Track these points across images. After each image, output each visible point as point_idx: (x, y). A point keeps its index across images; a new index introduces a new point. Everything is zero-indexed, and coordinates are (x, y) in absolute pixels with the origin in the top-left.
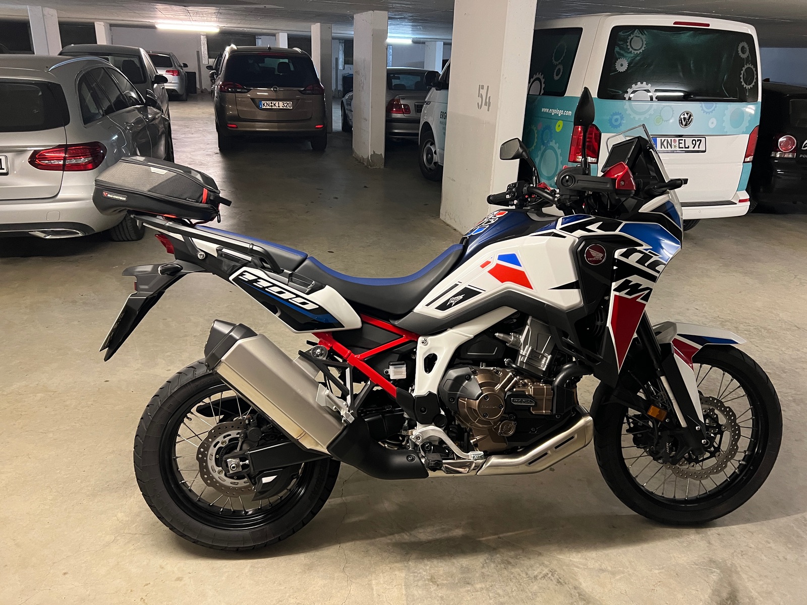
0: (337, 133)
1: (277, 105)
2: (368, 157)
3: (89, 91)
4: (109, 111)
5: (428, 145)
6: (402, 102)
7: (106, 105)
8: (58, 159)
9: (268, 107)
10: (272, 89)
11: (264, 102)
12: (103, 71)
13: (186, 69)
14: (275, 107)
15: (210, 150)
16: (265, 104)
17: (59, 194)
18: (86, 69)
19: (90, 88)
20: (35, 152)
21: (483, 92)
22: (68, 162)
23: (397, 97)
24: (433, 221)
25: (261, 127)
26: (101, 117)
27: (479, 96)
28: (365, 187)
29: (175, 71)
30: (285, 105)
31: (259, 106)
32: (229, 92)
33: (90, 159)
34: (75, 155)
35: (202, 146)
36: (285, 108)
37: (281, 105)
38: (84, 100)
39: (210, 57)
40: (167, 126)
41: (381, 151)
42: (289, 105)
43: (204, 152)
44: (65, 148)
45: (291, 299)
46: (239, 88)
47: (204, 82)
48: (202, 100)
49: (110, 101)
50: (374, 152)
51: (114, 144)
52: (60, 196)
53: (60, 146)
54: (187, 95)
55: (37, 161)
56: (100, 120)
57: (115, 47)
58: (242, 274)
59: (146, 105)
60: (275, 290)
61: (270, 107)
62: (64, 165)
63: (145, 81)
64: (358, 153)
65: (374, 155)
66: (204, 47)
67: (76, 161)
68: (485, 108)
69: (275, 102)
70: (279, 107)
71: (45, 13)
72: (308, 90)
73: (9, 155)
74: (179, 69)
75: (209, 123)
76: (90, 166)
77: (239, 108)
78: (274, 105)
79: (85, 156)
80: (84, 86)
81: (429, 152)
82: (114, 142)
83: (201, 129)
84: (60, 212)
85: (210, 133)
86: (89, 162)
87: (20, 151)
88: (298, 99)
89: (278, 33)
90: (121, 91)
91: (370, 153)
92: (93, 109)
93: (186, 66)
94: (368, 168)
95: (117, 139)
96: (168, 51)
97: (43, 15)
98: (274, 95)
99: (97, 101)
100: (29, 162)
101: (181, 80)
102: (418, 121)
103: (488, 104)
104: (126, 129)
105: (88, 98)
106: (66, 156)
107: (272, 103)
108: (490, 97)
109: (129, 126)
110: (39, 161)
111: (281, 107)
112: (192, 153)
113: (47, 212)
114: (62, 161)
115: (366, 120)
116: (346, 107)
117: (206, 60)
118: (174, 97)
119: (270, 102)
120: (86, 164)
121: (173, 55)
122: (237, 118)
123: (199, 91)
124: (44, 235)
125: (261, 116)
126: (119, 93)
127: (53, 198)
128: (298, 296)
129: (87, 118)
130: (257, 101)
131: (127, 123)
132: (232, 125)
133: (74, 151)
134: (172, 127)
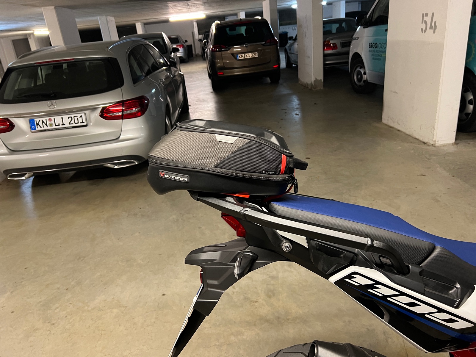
0: (284, 69)
1: (248, 56)
2: (312, 82)
3: (136, 61)
4: (149, 73)
5: (358, 69)
6: (331, 42)
7: (146, 68)
8: (118, 111)
9: (242, 58)
10: (244, 46)
11: (240, 55)
12: (143, 47)
13: (187, 44)
14: (247, 58)
15: (207, 91)
16: (241, 56)
17: (121, 136)
18: (133, 46)
19: (136, 59)
20: (104, 108)
21: (428, 19)
22: (125, 113)
23: (327, 39)
24: (377, 125)
25: (237, 72)
26: (144, 78)
27: (422, 23)
28: (315, 104)
29: (181, 45)
30: (253, 55)
31: (237, 58)
32: (217, 51)
33: (139, 108)
34: (129, 107)
35: (202, 89)
36: (253, 57)
37: (250, 55)
38: (133, 68)
39: (199, 34)
40: (183, 78)
41: (321, 77)
42: (255, 55)
43: (204, 92)
44: (121, 103)
45: (428, 314)
46: (223, 48)
47: (197, 50)
48: (197, 60)
49: (148, 66)
50: (316, 78)
51: (153, 95)
52: (122, 137)
53: (119, 102)
54: (188, 58)
55: (105, 115)
56: (143, 80)
57: (147, 34)
58: (350, 276)
59: (170, 66)
60: (403, 300)
61: (244, 58)
62: (123, 114)
63: (167, 51)
64: (302, 80)
65: (316, 81)
66: (196, 29)
67: (130, 111)
68: (430, 31)
69: (246, 54)
70: (249, 57)
71: (108, 20)
72: (268, 43)
73: (87, 112)
74: (183, 43)
75: (204, 74)
76: (139, 113)
77: (224, 61)
78: (246, 56)
79: (136, 107)
80: (132, 57)
81: (359, 73)
82: (153, 94)
83: (200, 78)
84: (122, 149)
85: (205, 80)
86: (138, 111)
87: (93, 109)
88: (261, 50)
89: (239, 12)
90: (155, 59)
91: (313, 79)
92: (139, 73)
93: (186, 41)
94: (312, 90)
95: (155, 92)
96: (177, 34)
97: (107, 21)
98: (245, 50)
99: (141, 68)
100: (100, 116)
101: (185, 50)
102: (348, 53)
103: (434, 28)
104: (160, 83)
105: (135, 65)
106: (124, 108)
107: (244, 55)
108: (435, 22)
109: (161, 82)
110: (107, 114)
111: (251, 57)
112: (197, 94)
113: (114, 150)
114: (121, 113)
115: (309, 57)
116: (289, 52)
117: (197, 36)
118: (183, 61)
119: (243, 54)
120: (137, 112)
121: (180, 36)
122: (223, 68)
123: (194, 56)
124: (113, 166)
125: (236, 64)
126: (154, 60)
127: (117, 139)
128: (440, 310)
129: (135, 80)
130: (235, 55)
131: (160, 80)
132: (220, 73)
133: (128, 105)
134: (185, 79)
